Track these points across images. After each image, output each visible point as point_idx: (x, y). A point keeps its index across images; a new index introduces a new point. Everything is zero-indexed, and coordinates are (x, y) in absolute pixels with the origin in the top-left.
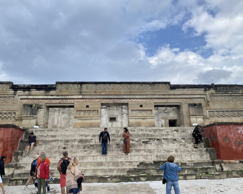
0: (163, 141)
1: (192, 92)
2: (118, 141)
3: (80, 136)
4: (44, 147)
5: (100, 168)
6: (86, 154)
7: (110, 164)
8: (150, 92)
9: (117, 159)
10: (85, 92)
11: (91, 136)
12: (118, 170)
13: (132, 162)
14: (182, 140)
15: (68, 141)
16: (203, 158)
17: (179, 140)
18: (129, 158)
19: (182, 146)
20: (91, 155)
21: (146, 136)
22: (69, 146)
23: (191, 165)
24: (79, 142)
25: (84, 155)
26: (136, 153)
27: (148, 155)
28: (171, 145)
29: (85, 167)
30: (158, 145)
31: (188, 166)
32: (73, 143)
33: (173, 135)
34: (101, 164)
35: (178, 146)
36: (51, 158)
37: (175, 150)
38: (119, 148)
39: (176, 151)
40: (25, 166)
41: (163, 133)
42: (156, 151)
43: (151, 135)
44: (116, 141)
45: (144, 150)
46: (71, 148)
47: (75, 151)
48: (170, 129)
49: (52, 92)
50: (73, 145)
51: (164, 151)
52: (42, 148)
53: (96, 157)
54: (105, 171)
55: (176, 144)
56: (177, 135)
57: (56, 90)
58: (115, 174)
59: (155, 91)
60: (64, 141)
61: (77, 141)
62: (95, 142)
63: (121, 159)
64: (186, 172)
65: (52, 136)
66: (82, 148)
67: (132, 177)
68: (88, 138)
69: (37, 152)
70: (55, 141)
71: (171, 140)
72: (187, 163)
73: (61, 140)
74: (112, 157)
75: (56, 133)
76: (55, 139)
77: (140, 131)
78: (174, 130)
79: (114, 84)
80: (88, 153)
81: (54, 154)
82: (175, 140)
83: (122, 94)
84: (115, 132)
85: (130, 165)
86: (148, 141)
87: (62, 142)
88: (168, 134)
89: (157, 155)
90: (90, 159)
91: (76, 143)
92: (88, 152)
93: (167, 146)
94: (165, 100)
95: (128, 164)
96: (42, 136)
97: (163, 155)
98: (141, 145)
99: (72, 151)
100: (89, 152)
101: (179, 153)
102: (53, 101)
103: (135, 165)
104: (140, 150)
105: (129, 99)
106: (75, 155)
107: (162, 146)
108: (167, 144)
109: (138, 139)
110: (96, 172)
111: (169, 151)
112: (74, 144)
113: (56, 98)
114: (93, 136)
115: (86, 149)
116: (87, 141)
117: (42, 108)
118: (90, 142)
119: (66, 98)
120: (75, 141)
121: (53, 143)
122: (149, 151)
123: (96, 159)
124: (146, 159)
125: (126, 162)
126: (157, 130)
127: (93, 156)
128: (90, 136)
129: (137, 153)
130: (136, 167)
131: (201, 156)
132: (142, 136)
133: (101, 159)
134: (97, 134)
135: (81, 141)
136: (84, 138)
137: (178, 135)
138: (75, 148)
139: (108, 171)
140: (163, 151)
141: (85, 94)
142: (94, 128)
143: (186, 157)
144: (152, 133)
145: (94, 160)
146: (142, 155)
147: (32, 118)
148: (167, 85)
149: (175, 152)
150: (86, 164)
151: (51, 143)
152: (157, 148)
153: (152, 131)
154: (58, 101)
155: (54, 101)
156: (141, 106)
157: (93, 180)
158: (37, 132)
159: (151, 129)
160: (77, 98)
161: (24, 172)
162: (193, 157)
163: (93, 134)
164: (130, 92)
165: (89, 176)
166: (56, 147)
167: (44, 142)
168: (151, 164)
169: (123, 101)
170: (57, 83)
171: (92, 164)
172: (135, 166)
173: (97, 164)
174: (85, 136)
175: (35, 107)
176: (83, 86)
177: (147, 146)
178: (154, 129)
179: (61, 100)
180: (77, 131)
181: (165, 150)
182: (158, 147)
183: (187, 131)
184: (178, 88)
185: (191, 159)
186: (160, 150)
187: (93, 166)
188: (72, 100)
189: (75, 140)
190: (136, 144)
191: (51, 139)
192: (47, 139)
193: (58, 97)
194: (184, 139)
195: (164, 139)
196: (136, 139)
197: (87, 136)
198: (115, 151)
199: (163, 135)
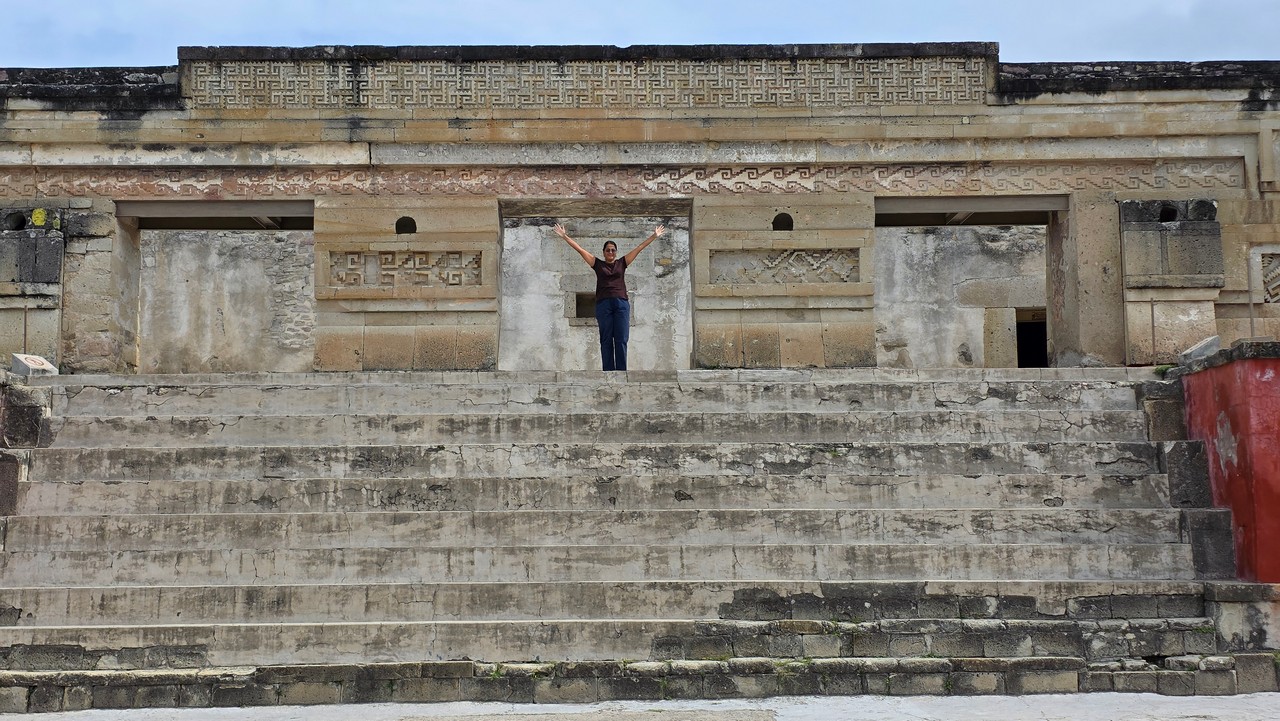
0: (901, 459)
1: (1151, 118)
2: (606, 462)
3: (364, 426)
4: (133, 497)
5: (492, 620)
6: (403, 537)
7: (555, 598)
8: (853, 123)
9: (598, 566)
10: (388, 123)
11: (436, 425)
12: (601, 634)
13: (688, 590)
14: (1034, 459)
15: (284, 458)
16: (1147, 572)
17: (1012, 455)
18: (674, 563)
19: (1025, 495)
20: (433, 544)
21: (792, 430)
22: (293, 492)
23: (1062, 611)
24: (355, 464)
25: (390, 545)
26: (718, 533)
27: (791, 549)
28: (949, 483)
29: (400, 616)
30: (868, 484)
31: (1041, 616)
32: (321, 468)
33: (978, 426)
34: (495, 597)
35: (996, 496)
36: (185, 560)
37: (974, 519)
38: (613, 501)
39: (980, 523)
40: (31, 608)
41: (914, 407)
42: (845, 521)
43: (829, 425)
44: (594, 462)
45: (770, 515)
46: (306, 501)
47: (334, 521)
48: (961, 385)
49: (157, 123)
50: (317, 483)
51: (901, 525)
52: (121, 502)
53: (465, 557)
54: (522, 638)
55: (988, 478)
56: (1002, 423)
57: (182, 109)
58: (580, 653)
59: (885, 111)
60: (258, 457)
61: (342, 455)
62: (461, 464)
63: (620, 567)
64: (1024, 651)
65: (183, 423)
66: (376, 502)
67: (685, 674)
68: (411, 438)
69: (96, 524)
70: (201, 456)
71: (956, 455)
72: (1040, 598)
73: (239, 454)
74: (563, 556)
75: (207, 403)
76: (200, 446)
77: (755, 396)
78: (984, 389)
79: (591, 59)
80: (413, 533)
81: (199, 536)
82: (983, 454)
83: (649, 137)
84: (591, 400)
85: (679, 604)
86: (802, 459)
87: (245, 461)
88: (941, 415)
89: (853, 548)
90: (426, 570)
91: (340, 470)
92: (414, 525)
93: (924, 491)
94: (954, 177)
95: (662, 597)
96: (116, 425)
97: (890, 551)
98: (758, 486)
99: (313, 519)
100: (423, 525)
101: (998, 539)
102: (166, 182)
103: (708, 603)
104: (749, 517)
105: (701, 169)
106: (335, 544)
107: (893, 489)
108: (923, 483)
109: (738, 446)
110: (464, 643)
111: (934, 525)
112: (323, 475)
113: (184, 162)
114: (446, 427)
115: (404, 511)
116: (405, 458)
117: (92, 232)
118: (425, 464)
119: (252, 162)
120: (328, 459)
121: (189, 467)
122: (803, 521)
123: (466, 568)
124: (782, 569)
125: (653, 586)
126: (870, 388)
127: (449, 552)
128: (427, 427)
129: (726, 536)
130: (712, 618)
131: (1139, 555)
132: (766, 430)
133: (495, 571)
134: (472, 412)
135: (369, 458)
136: (386, 439)
137: (1009, 424)
138: (330, 502)
139: (542, 640)
140: (891, 525)
141: (386, 135)
142: (450, 377)
143: (1037, 561)
144: (839, 410)
145: (456, 571)
146: (755, 549)
147: (31, 303)
148: (972, 64)
149: (968, 528)
150: (404, 596)
151: (181, 470)
152: (860, 506)
153: (836, 395)
154: (200, 186)
155: (176, 186)
156: (783, 223)
157: (446, 689)
158: (77, 399)
159: (834, 383)
160: (332, 161)
161: (27, 641)
162: (1082, 559)
163: (446, 414)
164: (706, 120)
165: (425, 667)
166: (211, 494)
167: (133, 465)
168: (807, 602)
169: (651, 184)
170: (190, 56)
171: (441, 598)
172: (704, 610)
173: (473, 599)
174: (397, 428)
175: (48, 227)
176: (371, 75)
177: (791, 495)
178: (850, 387)
179: (218, 182)
180: (341, 395)
181: (904, 519)
182: (862, 499)
183: (1074, 396)
184: (1054, 92)
185: (1072, 573)
186: (872, 518)
187: (448, 606)
188: (298, 181)
189: (330, 455)
190: (723, 482)
191: (173, 444)
192: (149, 444)
193: (197, 160)
194: (1042, 450)
195: (908, 449)
196: (728, 449)
197: (406, 427)
198: (588, 524)
199: (906, 423)
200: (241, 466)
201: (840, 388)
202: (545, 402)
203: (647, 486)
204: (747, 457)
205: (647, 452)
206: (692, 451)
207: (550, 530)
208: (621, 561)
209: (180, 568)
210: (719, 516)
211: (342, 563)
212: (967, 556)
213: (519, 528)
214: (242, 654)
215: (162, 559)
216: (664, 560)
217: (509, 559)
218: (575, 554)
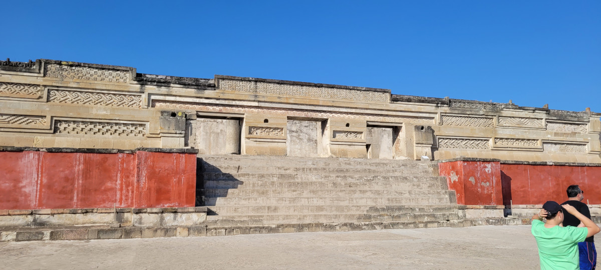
0: (390, 179)
2: (333, 178)
3: (277, 169)
6: (295, 195)
7: (333, 209)
9: (339, 202)
10: (263, 97)
12: (346, 216)
13: (360, 207)
14: (415, 179)
15: (263, 176)
16: (442, 203)
17: (411, 179)
18: (355, 201)
19: (415, 187)
20: (303, 196)
23: (430, 211)
24: (278, 178)
27: (376, 198)
28: (402, 185)
29: (301, 212)
30: (387, 184)
31: (427, 212)
34: (320, 208)
35: (411, 187)
38: (337, 187)
39: (410, 192)
42: (385, 192)
44: (330, 179)
45: (370, 191)
46: (272, 186)
47: (279, 191)
49: (209, 93)
50: (272, 182)
51: (395, 193)
53: (312, 200)
54: (329, 217)
55: (408, 183)
56: (407, 172)
57: (215, 90)
58: (343, 221)
60: (257, 176)
61: (276, 176)
62: (302, 178)
64: (426, 219)
66: (287, 187)
67: (365, 225)
68: (288, 172)
71: (401, 178)
72: (425, 208)
73: (252, 175)
74: (331, 199)
75: (239, 162)
76: (242, 173)
77: (358, 165)
79: (308, 86)
80: (298, 194)
81: (250, 194)
82: (406, 178)
83: (321, 104)
84: (323, 164)
85: (359, 210)
86: (372, 179)
89: (388, 198)
90: (304, 202)
91: (275, 179)
93: (397, 186)
94: (381, 117)
95: (355, 208)
97: (395, 199)
98: (365, 184)
99: (275, 190)
100: (299, 192)
101: (413, 196)
102: (209, 107)
104: (366, 191)
105: (330, 112)
106: (282, 196)
107: (391, 186)
108: (397, 184)
110: (319, 218)
111: (401, 193)
112: (272, 180)
113: (214, 102)
114: (295, 169)
115: (294, 189)
116: (290, 176)
117: (192, 118)
118: (294, 178)
119: (231, 104)
120: (273, 177)
122: (377, 192)
123: (312, 202)
124: (376, 202)
125: (352, 206)
127: (308, 198)
128: (291, 169)
129: (362, 195)
130: (365, 213)
131: (440, 199)
132: (362, 172)
133: (319, 203)
135: (282, 176)
136: (283, 172)
140: (393, 193)
141: (263, 100)
143: (422, 201)
145: (310, 203)
146: (370, 198)
148: (386, 94)
149: (408, 194)
154: (217, 108)
155: (211, 108)
156: (348, 125)
160: (249, 105)
161: (221, 218)
162: (430, 200)
164: (333, 101)
166: (249, 184)
168: (383, 209)
169: (320, 115)
170: (217, 77)
172: (363, 211)
173: (316, 209)
175: (182, 117)
176: (259, 84)
179: (221, 108)
180: (269, 161)
182: (386, 188)
184: (401, 101)
185: (429, 203)
186: (390, 192)
188: (241, 109)
189: (273, 175)
190: (358, 183)
193: (218, 102)
194: (416, 177)
195: (392, 177)
196: (357, 176)
197: (287, 169)
198: (334, 192)
199: (389, 171)
200: (253, 178)
201: (374, 163)
202: (314, 164)
203: (343, 184)
204: (361, 178)
205: (341, 177)
206: (349, 177)
207: (326, 193)
208: (344, 201)
209: (249, 201)
210: (360, 191)
211: (285, 201)
212: (410, 200)
213: (320, 193)
214: (271, 221)
215: (245, 199)
216: (353, 201)
217: (321, 200)
218: (334, 199)
